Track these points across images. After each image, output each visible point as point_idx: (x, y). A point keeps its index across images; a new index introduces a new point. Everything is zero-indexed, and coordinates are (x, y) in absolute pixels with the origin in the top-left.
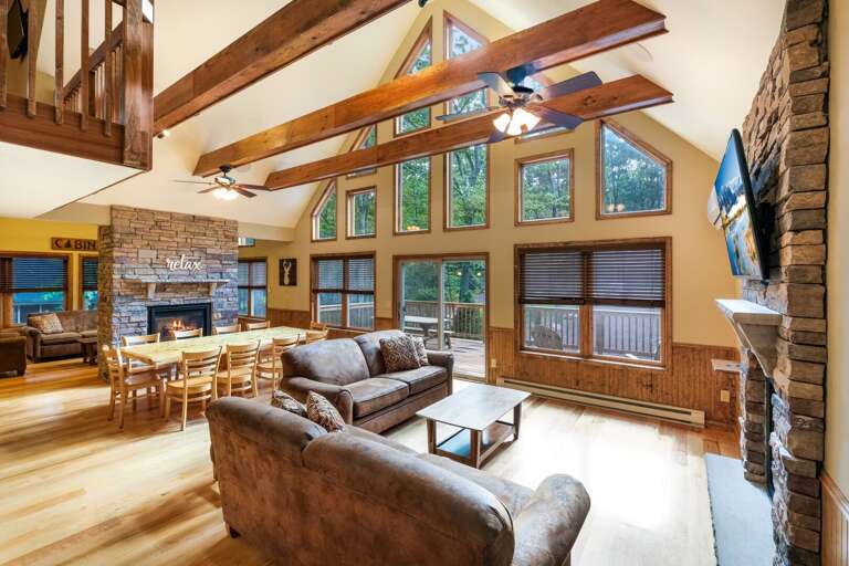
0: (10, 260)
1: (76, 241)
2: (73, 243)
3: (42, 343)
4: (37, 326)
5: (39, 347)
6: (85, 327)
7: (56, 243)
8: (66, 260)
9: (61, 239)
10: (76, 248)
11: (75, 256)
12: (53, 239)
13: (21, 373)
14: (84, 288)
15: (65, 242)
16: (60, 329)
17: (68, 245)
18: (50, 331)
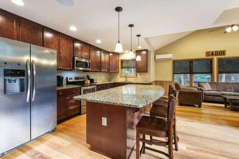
0: (192, 62)
1: (216, 52)
2: (214, 53)
3: (205, 94)
4: (202, 87)
5: (204, 96)
6: (221, 90)
7: (208, 54)
8: (211, 61)
9: (209, 52)
10: (216, 55)
11: (215, 59)
12: (206, 52)
13: (200, 106)
14: (220, 72)
15: (211, 53)
16: (211, 89)
17: (212, 54)
18: (207, 89)
